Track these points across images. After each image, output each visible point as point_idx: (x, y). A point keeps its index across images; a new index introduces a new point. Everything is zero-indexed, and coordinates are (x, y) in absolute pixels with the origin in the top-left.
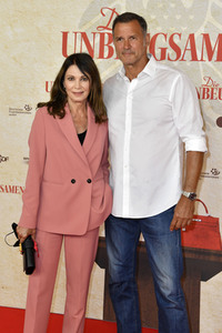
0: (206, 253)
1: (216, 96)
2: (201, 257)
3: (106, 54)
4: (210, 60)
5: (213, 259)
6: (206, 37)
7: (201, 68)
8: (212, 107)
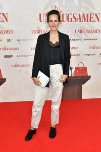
5: (85, 78)
6: (83, 14)
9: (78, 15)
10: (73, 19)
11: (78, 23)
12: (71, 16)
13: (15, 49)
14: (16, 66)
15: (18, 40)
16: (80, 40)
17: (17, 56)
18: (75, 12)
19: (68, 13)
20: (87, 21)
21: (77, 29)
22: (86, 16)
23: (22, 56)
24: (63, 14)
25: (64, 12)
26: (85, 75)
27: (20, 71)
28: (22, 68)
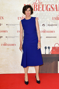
9: (55, 6)
10: (51, 9)
11: (55, 12)
12: (49, 7)
13: (5, 31)
14: (5, 45)
15: (7, 25)
16: (56, 25)
17: (6, 37)
18: (53, 4)
19: (47, 4)
21: (54, 17)
23: (10, 37)
24: (43, 5)
25: (44, 3)
27: (8, 49)
28: (10, 46)
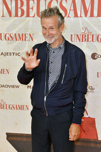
0: (88, 141)
1: (90, 39)
2: (85, 145)
3: (20, 14)
4: (86, 16)
5: (92, 145)
7: (80, 22)
8: (88, 47)
20: (92, 15)
22: (88, 5)
26: (92, 138)
